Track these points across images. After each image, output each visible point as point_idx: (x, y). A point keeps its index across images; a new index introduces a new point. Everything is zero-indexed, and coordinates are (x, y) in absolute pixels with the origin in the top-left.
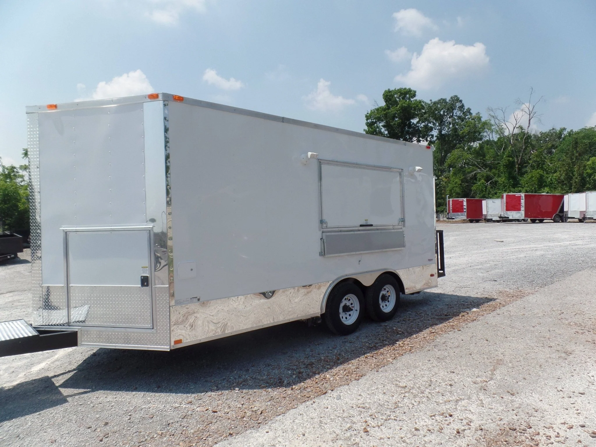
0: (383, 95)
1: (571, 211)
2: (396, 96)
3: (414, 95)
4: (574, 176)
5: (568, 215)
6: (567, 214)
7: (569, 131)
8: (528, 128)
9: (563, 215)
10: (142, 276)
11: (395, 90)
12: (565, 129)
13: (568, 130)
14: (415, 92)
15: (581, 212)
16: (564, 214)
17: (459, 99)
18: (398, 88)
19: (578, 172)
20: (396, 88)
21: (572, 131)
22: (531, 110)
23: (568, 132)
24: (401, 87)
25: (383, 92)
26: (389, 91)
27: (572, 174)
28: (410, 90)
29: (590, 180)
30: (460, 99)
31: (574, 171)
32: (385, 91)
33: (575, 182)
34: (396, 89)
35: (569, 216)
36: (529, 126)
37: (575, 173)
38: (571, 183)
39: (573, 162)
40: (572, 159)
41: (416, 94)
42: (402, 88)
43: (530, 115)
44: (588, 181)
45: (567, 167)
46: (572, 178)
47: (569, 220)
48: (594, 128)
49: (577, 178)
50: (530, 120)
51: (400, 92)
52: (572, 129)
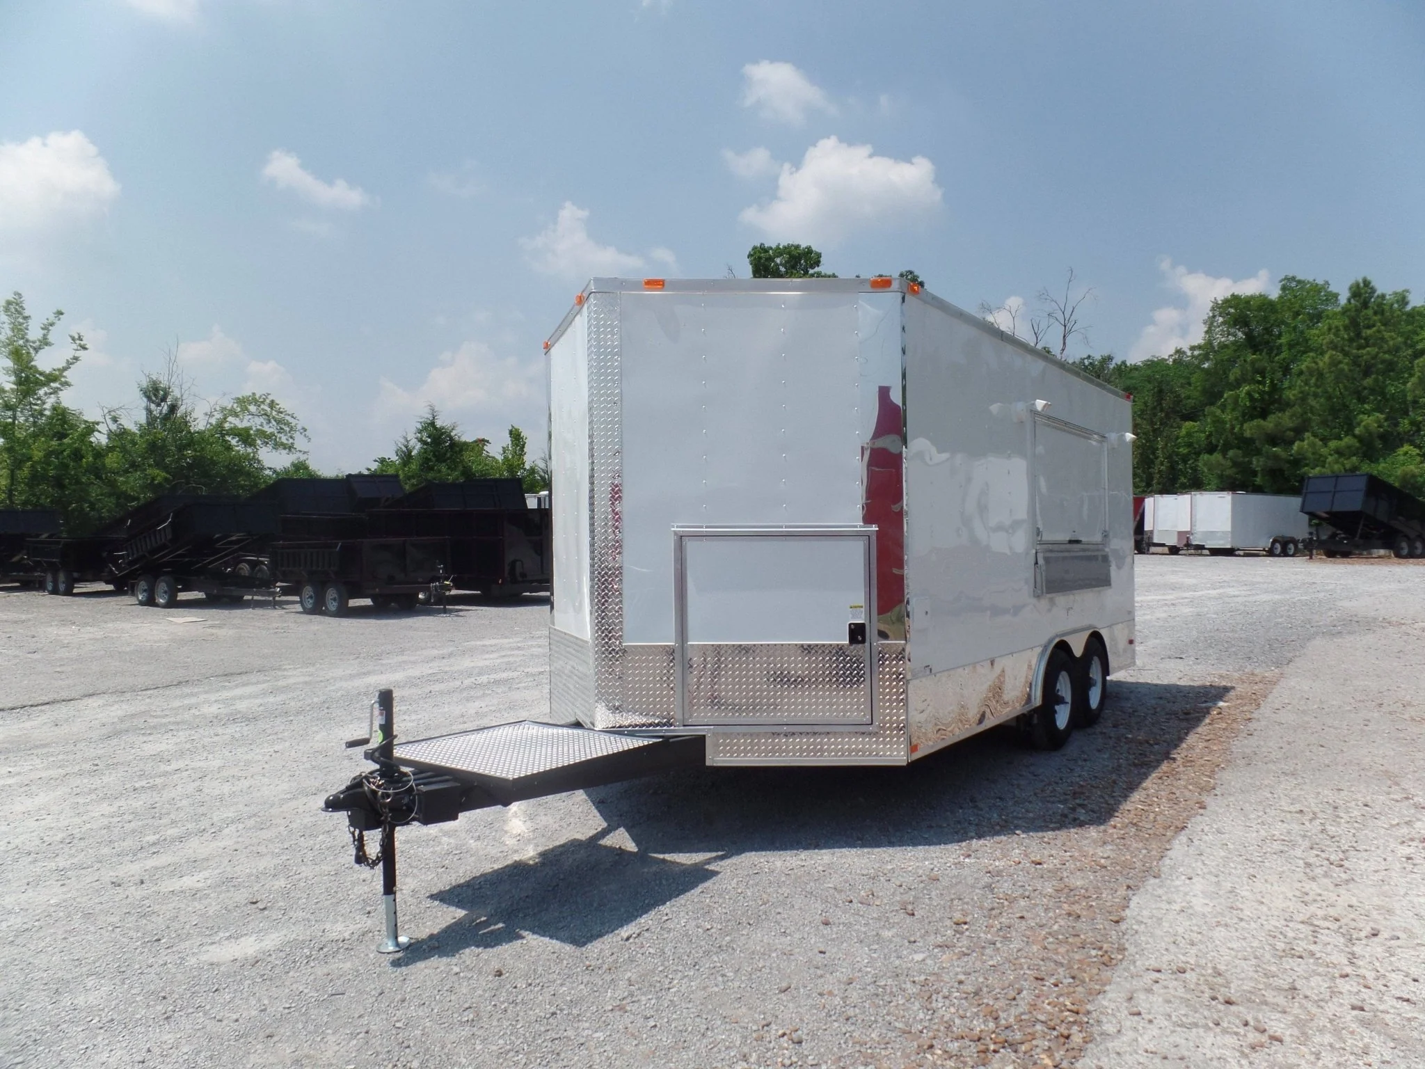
0: (750, 256)
1: (1159, 531)
2: (778, 260)
3: (818, 263)
4: (1157, 458)
5: (1152, 538)
6: (1150, 538)
7: (1119, 363)
8: (1061, 353)
9: (1143, 538)
10: (850, 625)
11: (778, 247)
12: (1110, 358)
13: (1117, 360)
14: (819, 255)
15: (1180, 534)
16: (1145, 537)
17: (917, 280)
18: (784, 243)
19: (1165, 450)
20: (779, 244)
21: (1124, 363)
22: (1067, 316)
23: (1116, 364)
24: (791, 243)
25: (749, 249)
26: (764, 249)
27: (1154, 453)
28: (809, 251)
29: (1186, 468)
30: (919, 280)
31: (1157, 449)
32: (755, 248)
33: (1160, 472)
34: (781, 247)
35: (1156, 540)
36: (1063, 350)
37: (1159, 453)
38: (1151, 474)
39: (1154, 431)
40: (1152, 423)
41: (821, 259)
42: (792, 245)
43: (1065, 326)
44: (1181, 470)
45: (1145, 439)
46: (1153, 462)
47: (1153, 549)
48: (1166, 360)
49: (1162, 464)
50: (1064, 336)
51: (789, 253)
52: (1124, 359)
